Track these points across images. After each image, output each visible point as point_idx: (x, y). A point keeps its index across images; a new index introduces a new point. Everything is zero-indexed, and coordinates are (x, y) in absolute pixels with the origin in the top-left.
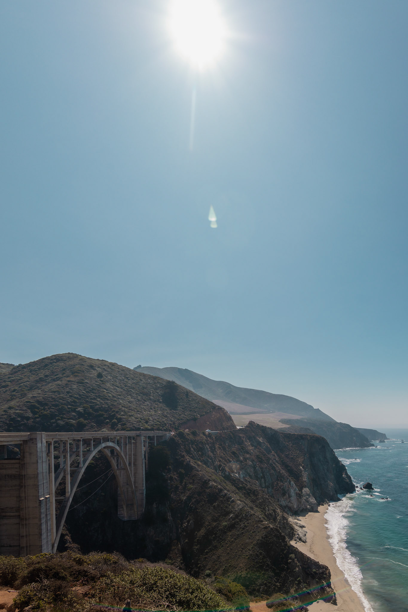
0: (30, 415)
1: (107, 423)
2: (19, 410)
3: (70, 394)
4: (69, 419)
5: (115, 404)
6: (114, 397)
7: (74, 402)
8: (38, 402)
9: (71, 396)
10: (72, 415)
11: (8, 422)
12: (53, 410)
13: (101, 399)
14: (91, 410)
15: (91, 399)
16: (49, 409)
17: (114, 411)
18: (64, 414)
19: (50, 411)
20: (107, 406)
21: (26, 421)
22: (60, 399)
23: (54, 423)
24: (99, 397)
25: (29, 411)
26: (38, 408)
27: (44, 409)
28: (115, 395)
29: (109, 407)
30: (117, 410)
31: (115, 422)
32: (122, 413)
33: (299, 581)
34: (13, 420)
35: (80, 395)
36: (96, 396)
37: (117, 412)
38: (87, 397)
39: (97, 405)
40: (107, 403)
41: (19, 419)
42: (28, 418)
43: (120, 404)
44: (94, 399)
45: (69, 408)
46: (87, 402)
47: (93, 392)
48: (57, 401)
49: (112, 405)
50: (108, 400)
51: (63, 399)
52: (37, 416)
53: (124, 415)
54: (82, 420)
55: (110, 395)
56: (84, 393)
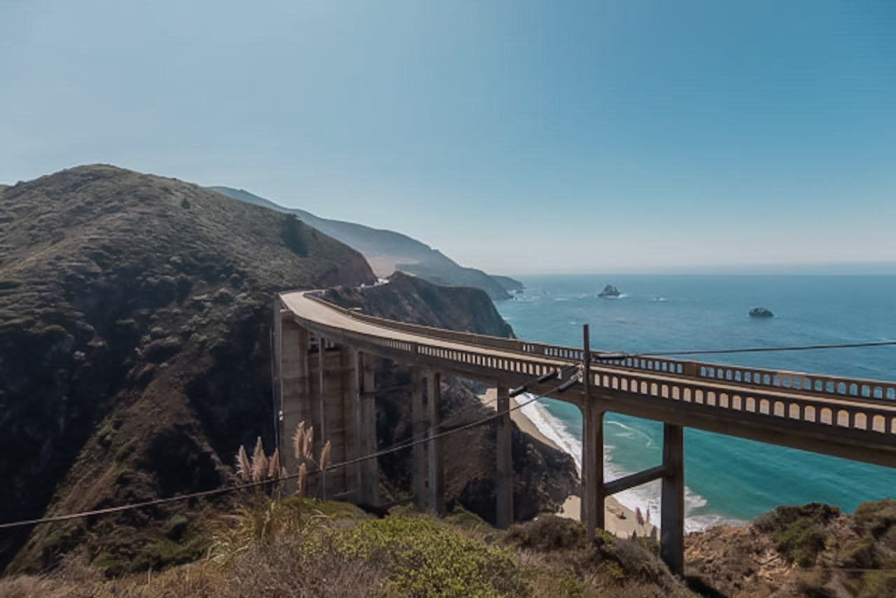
0: (98, 269)
1: (223, 279)
2: (77, 262)
3: (154, 235)
4: (163, 274)
5: (226, 248)
6: (219, 238)
7: (165, 247)
8: (104, 247)
9: (155, 238)
10: (166, 268)
11: (63, 282)
12: (135, 261)
13: (203, 242)
14: (192, 259)
15: (188, 242)
16: (127, 258)
17: (228, 261)
18: (153, 267)
19: (131, 263)
20: (215, 253)
21: (93, 280)
22: (141, 243)
23: (141, 281)
24: (199, 238)
25: (94, 263)
26: (108, 258)
27: (119, 259)
28: (221, 236)
29: (219, 254)
30: (232, 259)
31: (235, 278)
32: (242, 264)
33: (546, 476)
34: (71, 277)
35: (168, 236)
36: (194, 237)
37: (235, 262)
38: (181, 239)
39: (200, 251)
40: (213, 248)
41: (82, 277)
42: (95, 275)
43: (233, 249)
44: (193, 243)
45: (158, 257)
46: (182, 247)
47: (187, 232)
48: (138, 246)
49: (223, 251)
50: (213, 243)
51: (143, 241)
52: (110, 271)
53: (244, 267)
54: (182, 275)
55: (213, 236)
56: (173, 232)
